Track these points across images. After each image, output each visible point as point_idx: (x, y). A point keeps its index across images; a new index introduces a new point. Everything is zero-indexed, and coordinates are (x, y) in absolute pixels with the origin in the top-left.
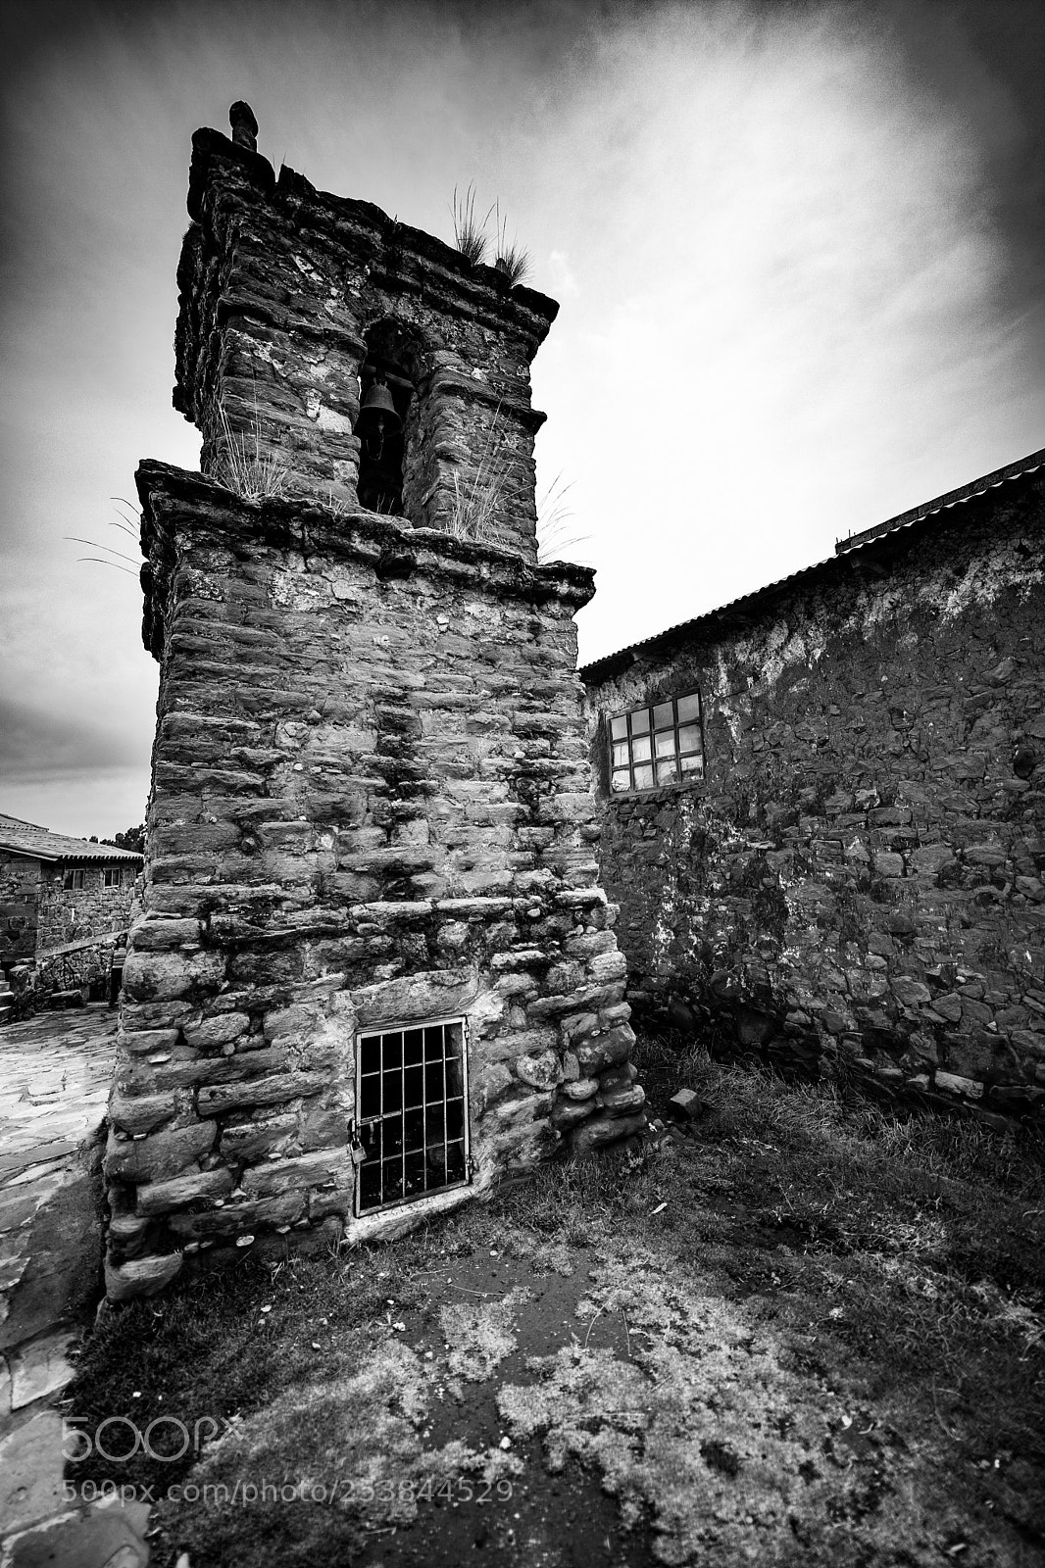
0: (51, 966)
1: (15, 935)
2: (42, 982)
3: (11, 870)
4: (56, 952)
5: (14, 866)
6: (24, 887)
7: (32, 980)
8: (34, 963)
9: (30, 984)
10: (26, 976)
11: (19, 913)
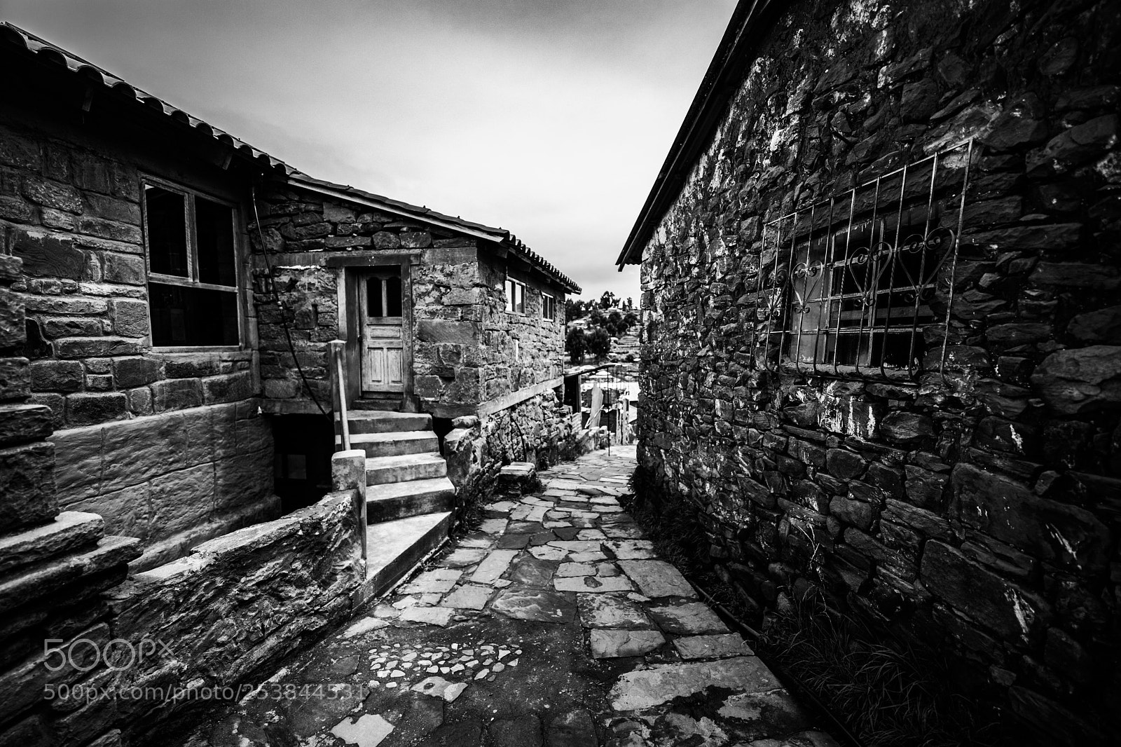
0: (498, 427)
1: (448, 375)
2: (489, 454)
3: (434, 261)
4: (502, 404)
5: (439, 253)
6: (455, 291)
7: (478, 454)
8: (477, 424)
9: (475, 460)
10: (469, 449)
11: (450, 337)
